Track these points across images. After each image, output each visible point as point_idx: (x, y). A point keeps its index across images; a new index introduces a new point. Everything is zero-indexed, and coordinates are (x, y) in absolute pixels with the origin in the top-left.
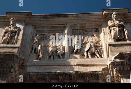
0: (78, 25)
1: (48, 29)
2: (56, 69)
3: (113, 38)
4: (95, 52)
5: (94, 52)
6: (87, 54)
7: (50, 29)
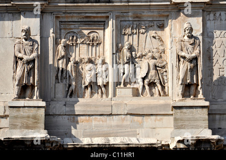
0: (130, 14)
1: (80, 20)
2: (98, 121)
3: (181, 84)
4: (156, 81)
5: (154, 80)
6: (144, 82)
7: (82, 20)
